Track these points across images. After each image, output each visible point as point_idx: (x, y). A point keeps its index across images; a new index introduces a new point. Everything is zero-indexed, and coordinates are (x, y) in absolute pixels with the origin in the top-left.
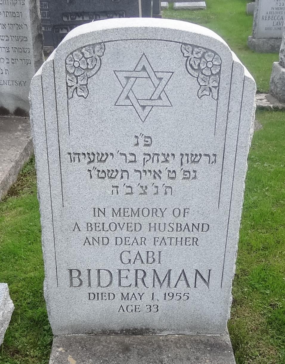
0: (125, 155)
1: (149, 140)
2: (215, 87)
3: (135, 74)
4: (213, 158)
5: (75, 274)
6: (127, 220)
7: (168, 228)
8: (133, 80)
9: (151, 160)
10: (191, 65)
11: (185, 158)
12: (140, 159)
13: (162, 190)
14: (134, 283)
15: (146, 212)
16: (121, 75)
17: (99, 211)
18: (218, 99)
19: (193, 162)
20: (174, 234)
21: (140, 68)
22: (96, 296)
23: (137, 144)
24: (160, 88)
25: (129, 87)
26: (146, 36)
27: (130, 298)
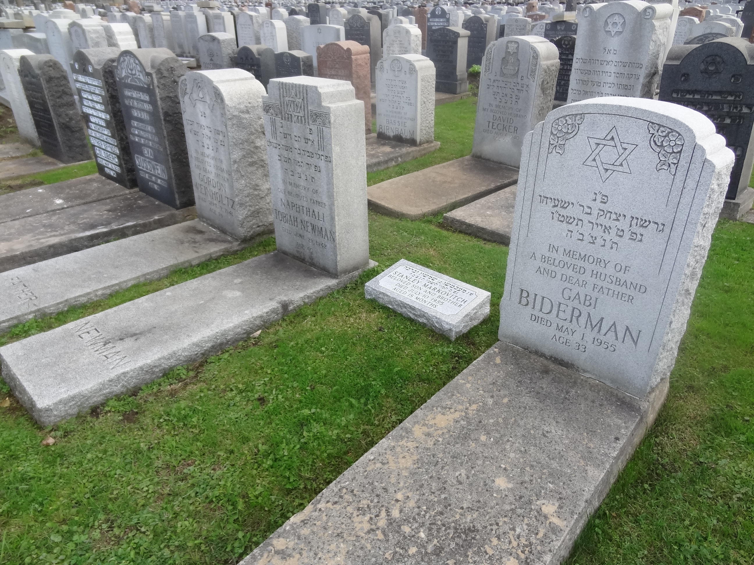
0: (583, 206)
1: (606, 198)
2: (674, 164)
3: (604, 142)
4: (661, 227)
5: (525, 294)
6: (574, 261)
7: (608, 279)
8: (601, 146)
9: (604, 216)
10: (655, 141)
11: (635, 221)
12: (595, 212)
13: (608, 244)
14: (569, 319)
15: (591, 260)
16: (593, 142)
17: (552, 248)
18: (675, 175)
19: (642, 226)
20: (612, 286)
21: (609, 137)
22: (536, 319)
23: (595, 200)
24: (624, 156)
25: (597, 151)
26: (619, 113)
27: (563, 330)
